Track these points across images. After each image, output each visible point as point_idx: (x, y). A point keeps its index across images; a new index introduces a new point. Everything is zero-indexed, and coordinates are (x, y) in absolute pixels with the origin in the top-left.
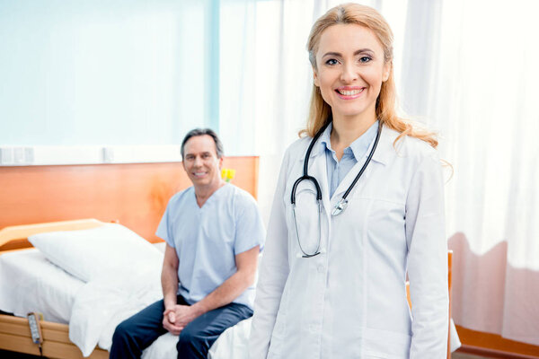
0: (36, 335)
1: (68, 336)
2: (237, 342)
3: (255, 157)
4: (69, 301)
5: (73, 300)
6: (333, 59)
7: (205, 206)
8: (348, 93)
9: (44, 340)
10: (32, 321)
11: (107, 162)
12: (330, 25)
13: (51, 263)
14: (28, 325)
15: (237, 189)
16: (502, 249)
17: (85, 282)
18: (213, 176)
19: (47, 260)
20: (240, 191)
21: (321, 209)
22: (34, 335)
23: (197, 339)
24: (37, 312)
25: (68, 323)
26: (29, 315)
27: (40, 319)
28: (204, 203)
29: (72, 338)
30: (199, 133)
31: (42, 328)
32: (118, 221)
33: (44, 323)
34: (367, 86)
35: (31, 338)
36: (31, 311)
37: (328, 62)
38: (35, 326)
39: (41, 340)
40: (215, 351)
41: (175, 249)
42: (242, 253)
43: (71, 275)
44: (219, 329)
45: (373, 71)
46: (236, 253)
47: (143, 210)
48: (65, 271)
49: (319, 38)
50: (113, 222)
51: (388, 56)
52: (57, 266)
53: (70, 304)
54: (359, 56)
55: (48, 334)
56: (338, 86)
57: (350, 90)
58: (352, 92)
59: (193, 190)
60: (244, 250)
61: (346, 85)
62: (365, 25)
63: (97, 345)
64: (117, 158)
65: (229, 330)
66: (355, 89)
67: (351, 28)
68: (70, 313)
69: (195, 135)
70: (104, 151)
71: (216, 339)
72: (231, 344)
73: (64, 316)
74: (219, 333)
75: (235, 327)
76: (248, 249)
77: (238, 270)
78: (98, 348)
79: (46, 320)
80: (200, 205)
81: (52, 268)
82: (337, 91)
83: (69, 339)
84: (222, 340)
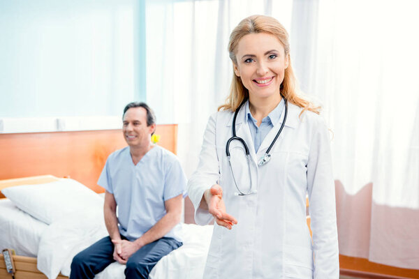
0: (9, 267)
1: (36, 266)
2: (171, 267)
3: (174, 125)
4: (37, 239)
5: (39, 239)
6: (249, 59)
7: (139, 164)
8: (263, 82)
9: (16, 270)
10: (6, 256)
11: (60, 130)
12: (245, 34)
13: (20, 210)
14: (3, 259)
15: (164, 150)
16: (369, 189)
17: (48, 225)
18: (141, 139)
19: (16, 207)
20: (166, 152)
21: (250, 161)
22: (8, 267)
23: (141, 265)
24: (10, 249)
25: (36, 257)
26: (4, 251)
27: (13, 253)
28: (138, 161)
29: (40, 268)
30: (134, 106)
31: (14, 261)
32: (69, 176)
33: (16, 257)
34: (276, 75)
35: (6, 269)
36: (5, 248)
37: (246, 61)
38: (9, 259)
39: (14, 271)
40: (154, 274)
41: (113, 195)
42: (171, 199)
43: (36, 219)
44: (156, 257)
45: (278, 64)
46: (166, 199)
47: (88, 167)
48: (32, 216)
49: (237, 44)
50: (65, 177)
51: (286, 51)
52: (24, 212)
53: (38, 241)
54: (268, 55)
55: (19, 265)
56: (255, 77)
57: (264, 80)
58: (266, 81)
59: (128, 150)
60: (172, 197)
61: (261, 77)
62: (270, 33)
63: (60, 273)
64: (68, 127)
65: (164, 258)
66: (267, 79)
67: (261, 36)
68: (37, 248)
69: (131, 107)
70: (58, 121)
71: (154, 265)
72: (166, 269)
73: (32, 251)
74: (157, 260)
75: (169, 255)
76: (175, 196)
77: (167, 212)
78: (60, 275)
79: (17, 254)
80: (135, 163)
81: (21, 214)
82: (255, 81)
83: (37, 269)
84: (159, 266)
